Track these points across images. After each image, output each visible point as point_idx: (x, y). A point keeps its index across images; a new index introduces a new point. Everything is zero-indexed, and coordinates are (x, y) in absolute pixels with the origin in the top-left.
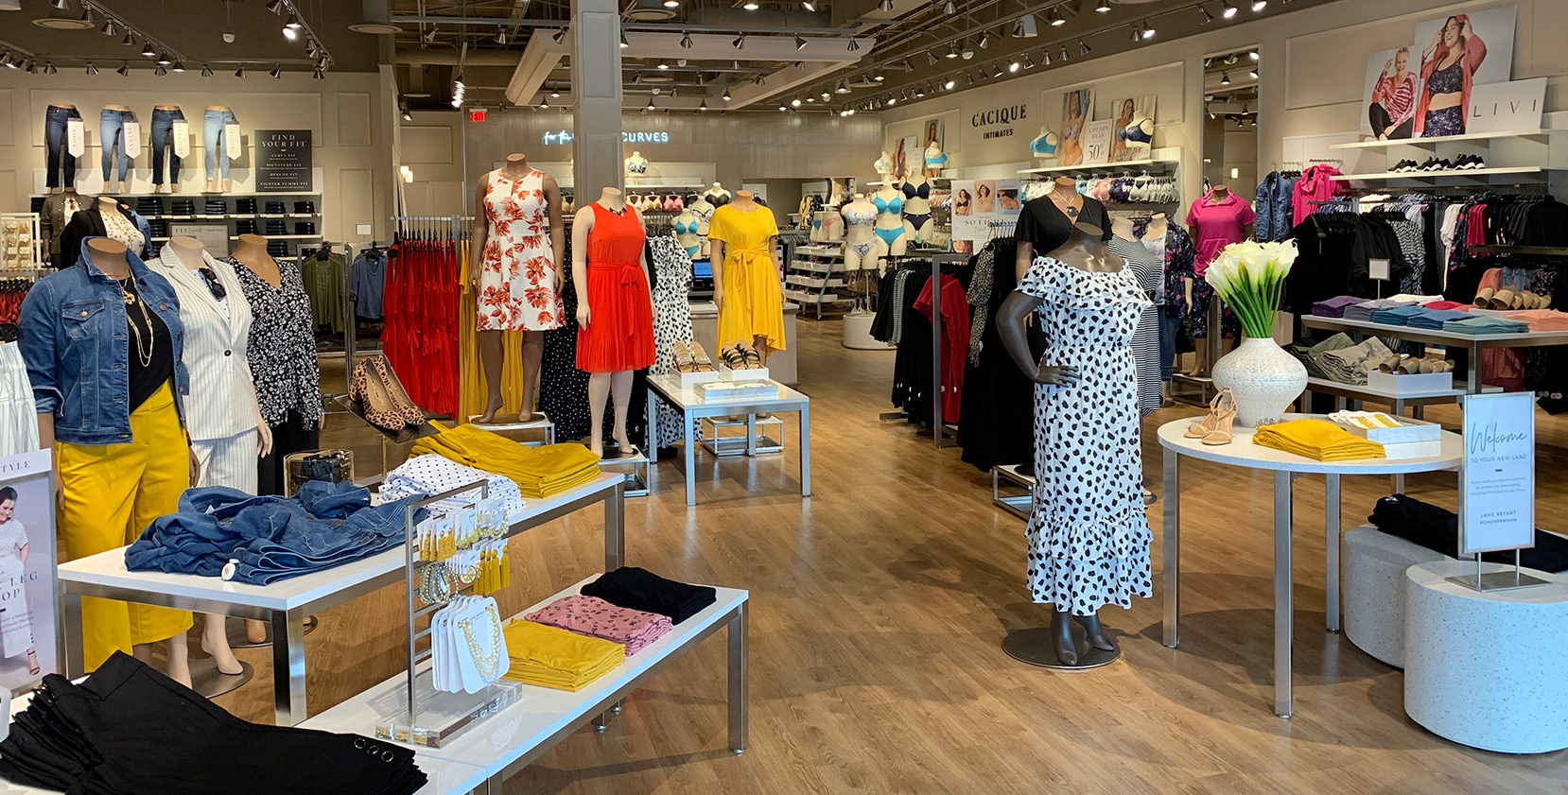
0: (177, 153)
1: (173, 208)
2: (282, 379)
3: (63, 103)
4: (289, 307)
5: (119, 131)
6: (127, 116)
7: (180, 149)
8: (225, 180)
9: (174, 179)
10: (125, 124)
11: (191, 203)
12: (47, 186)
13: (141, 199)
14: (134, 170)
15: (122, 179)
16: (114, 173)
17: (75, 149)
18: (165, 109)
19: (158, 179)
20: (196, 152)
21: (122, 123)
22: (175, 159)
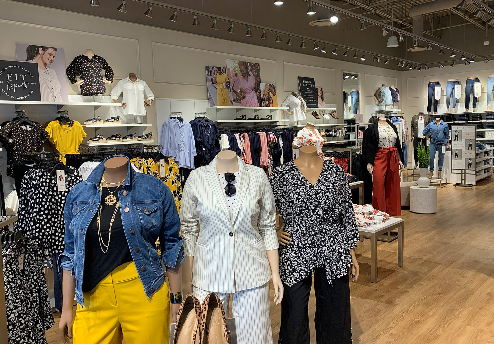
0: (475, 96)
1: (473, 118)
2: (309, 247)
3: (434, 81)
4: (317, 198)
5: (453, 89)
6: (457, 82)
7: (477, 94)
9: (474, 106)
10: (456, 86)
11: (481, 115)
12: (427, 111)
13: (460, 115)
14: (459, 103)
15: (454, 107)
16: (451, 105)
17: (437, 97)
18: (471, 78)
19: (467, 107)
20: (484, 94)
21: (454, 86)
22: (475, 98)
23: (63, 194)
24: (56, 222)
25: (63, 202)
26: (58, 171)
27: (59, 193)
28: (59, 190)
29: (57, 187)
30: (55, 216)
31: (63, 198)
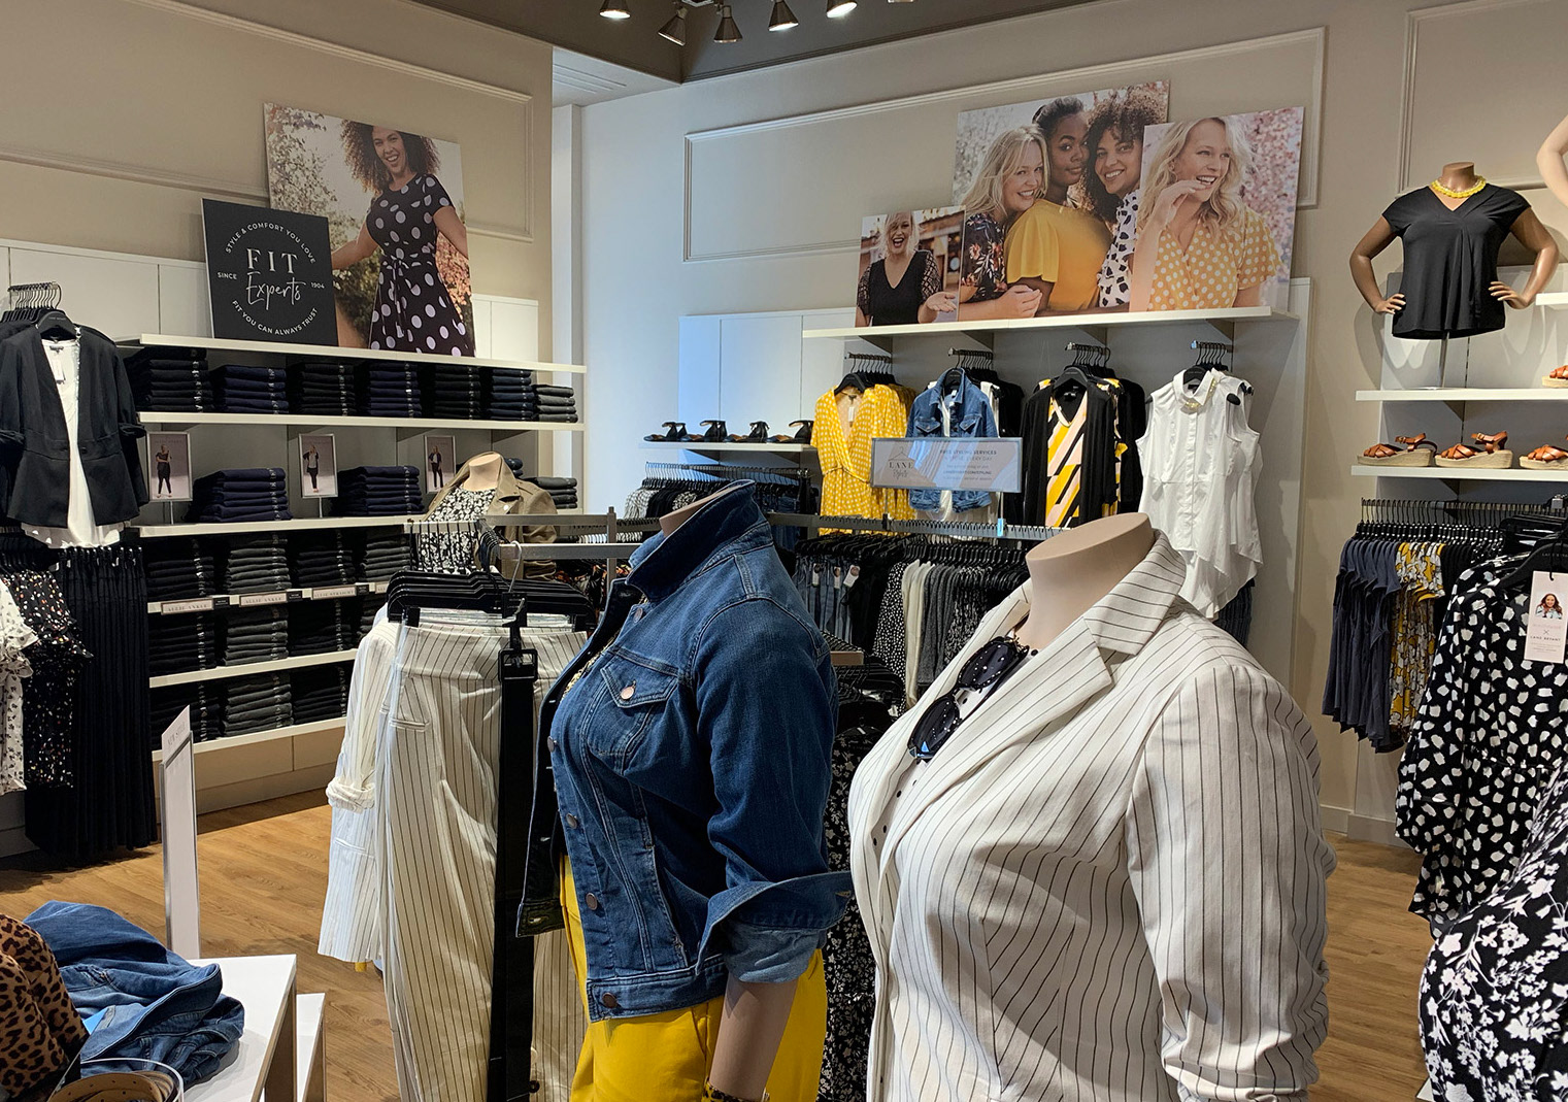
23: (1545, 674)
24: (1490, 782)
25: (1541, 708)
26: (1539, 577)
27: (1526, 665)
28: (1531, 654)
29: (1521, 642)
30: (1485, 753)
31: (1544, 692)
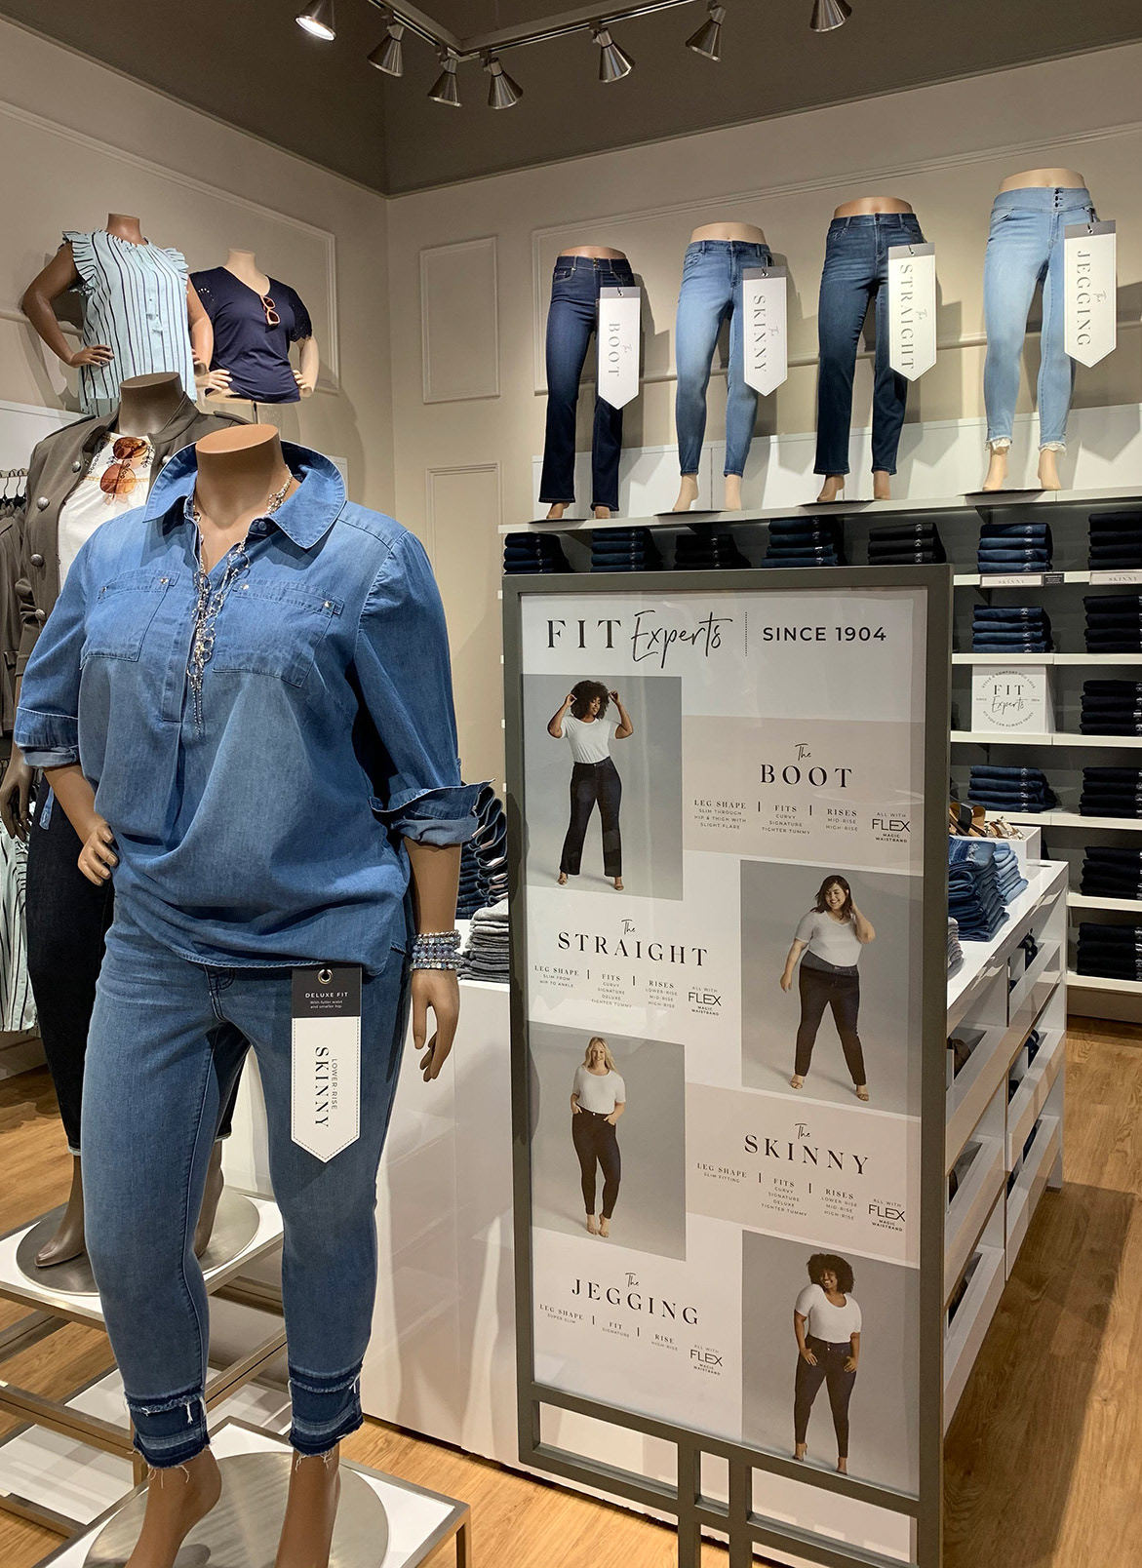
0: (896, 363)
3: (591, 247)
5: (728, 307)
7: (907, 349)
8: (1052, 446)
9: (885, 457)
10: (747, 286)
13: (779, 525)
14: (773, 438)
15: (736, 467)
16: (713, 452)
17: (616, 380)
18: (867, 209)
19: (831, 459)
20: (959, 356)
21: (736, 281)
22: (891, 387)
